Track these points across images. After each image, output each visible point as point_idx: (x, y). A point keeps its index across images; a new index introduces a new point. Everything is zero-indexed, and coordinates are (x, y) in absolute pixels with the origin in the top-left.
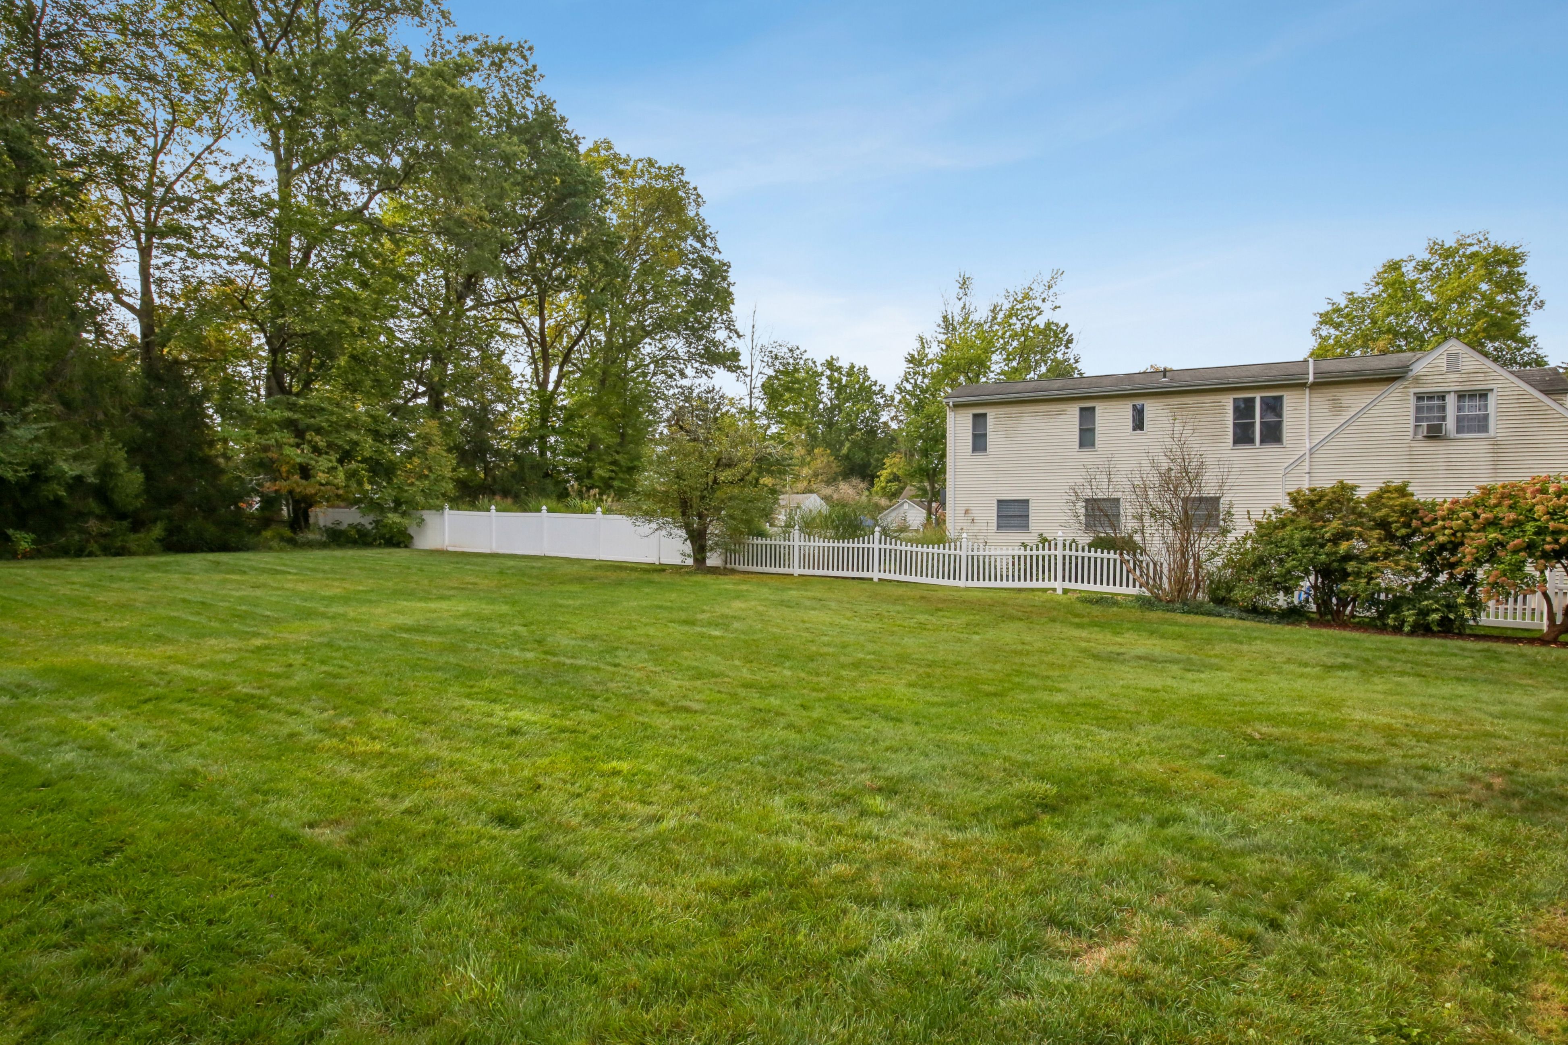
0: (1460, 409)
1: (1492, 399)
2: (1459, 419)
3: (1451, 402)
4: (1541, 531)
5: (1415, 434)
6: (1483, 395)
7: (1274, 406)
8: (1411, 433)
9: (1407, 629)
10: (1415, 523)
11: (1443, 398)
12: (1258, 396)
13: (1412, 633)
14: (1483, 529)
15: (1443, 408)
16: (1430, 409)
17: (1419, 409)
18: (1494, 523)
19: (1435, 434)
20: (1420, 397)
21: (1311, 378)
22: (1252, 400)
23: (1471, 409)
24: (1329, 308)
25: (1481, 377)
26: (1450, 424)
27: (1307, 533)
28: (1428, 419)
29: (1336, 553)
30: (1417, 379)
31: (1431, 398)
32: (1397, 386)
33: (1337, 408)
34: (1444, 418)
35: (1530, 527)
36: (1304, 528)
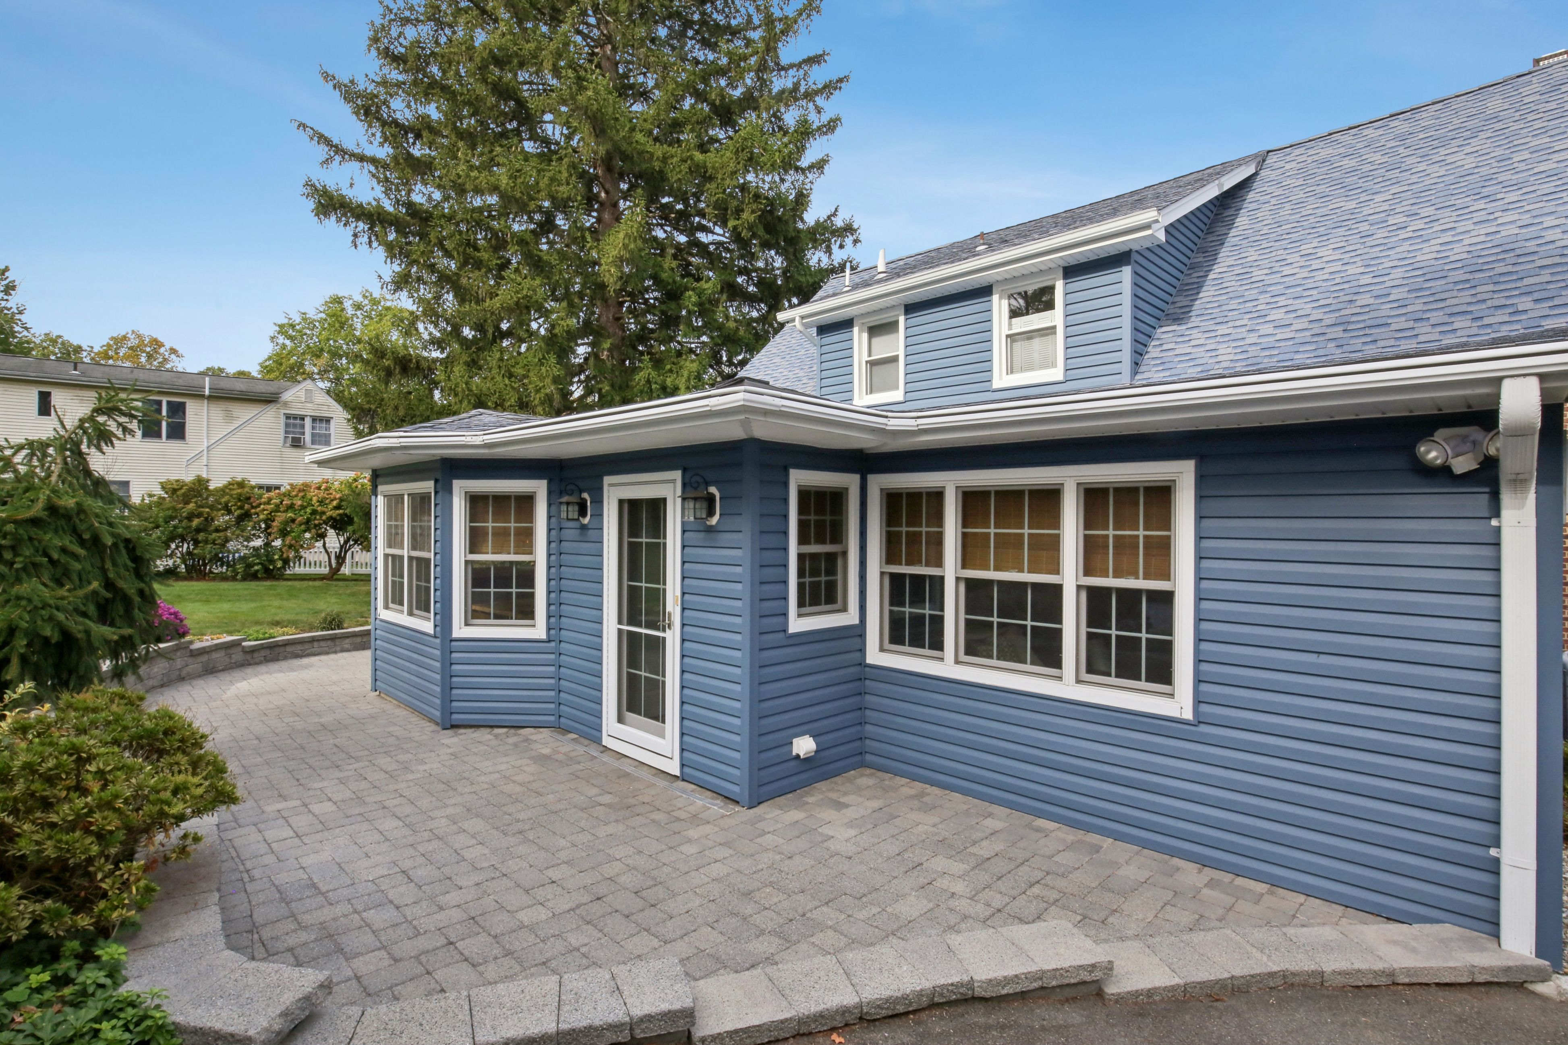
0: (313, 428)
1: (332, 423)
2: (313, 435)
3: (308, 422)
4: (314, 512)
5: (285, 442)
6: (328, 420)
7: (178, 410)
8: (282, 442)
9: (239, 577)
10: (247, 506)
11: (303, 419)
12: (164, 400)
13: (244, 579)
14: (286, 511)
15: (303, 426)
16: (295, 426)
17: (287, 425)
18: (291, 507)
19: (297, 443)
20: (288, 417)
21: (207, 392)
22: (159, 403)
23: (321, 429)
24: (286, 321)
25: (325, 408)
26: (308, 437)
27: (170, 513)
28: (294, 433)
29: (190, 527)
30: (286, 404)
31: (295, 418)
32: (272, 406)
33: (229, 418)
34: (303, 434)
35: (308, 510)
36: (168, 509)
